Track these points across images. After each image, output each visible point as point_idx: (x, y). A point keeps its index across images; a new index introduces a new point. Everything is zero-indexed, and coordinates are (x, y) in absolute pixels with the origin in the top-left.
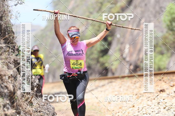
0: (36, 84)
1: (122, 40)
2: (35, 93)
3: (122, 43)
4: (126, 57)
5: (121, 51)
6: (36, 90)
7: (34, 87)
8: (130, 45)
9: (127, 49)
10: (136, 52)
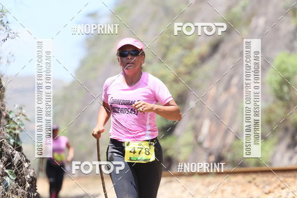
0: (29, 177)
1: (197, 111)
2: (26, 193)
3: (198, 117)
4: (204, 140)
5: (196, 130)
6: (28, 188)
7: (25, 181)
8: (211, 120)
9: (206, 127)
10: (221, 134)
